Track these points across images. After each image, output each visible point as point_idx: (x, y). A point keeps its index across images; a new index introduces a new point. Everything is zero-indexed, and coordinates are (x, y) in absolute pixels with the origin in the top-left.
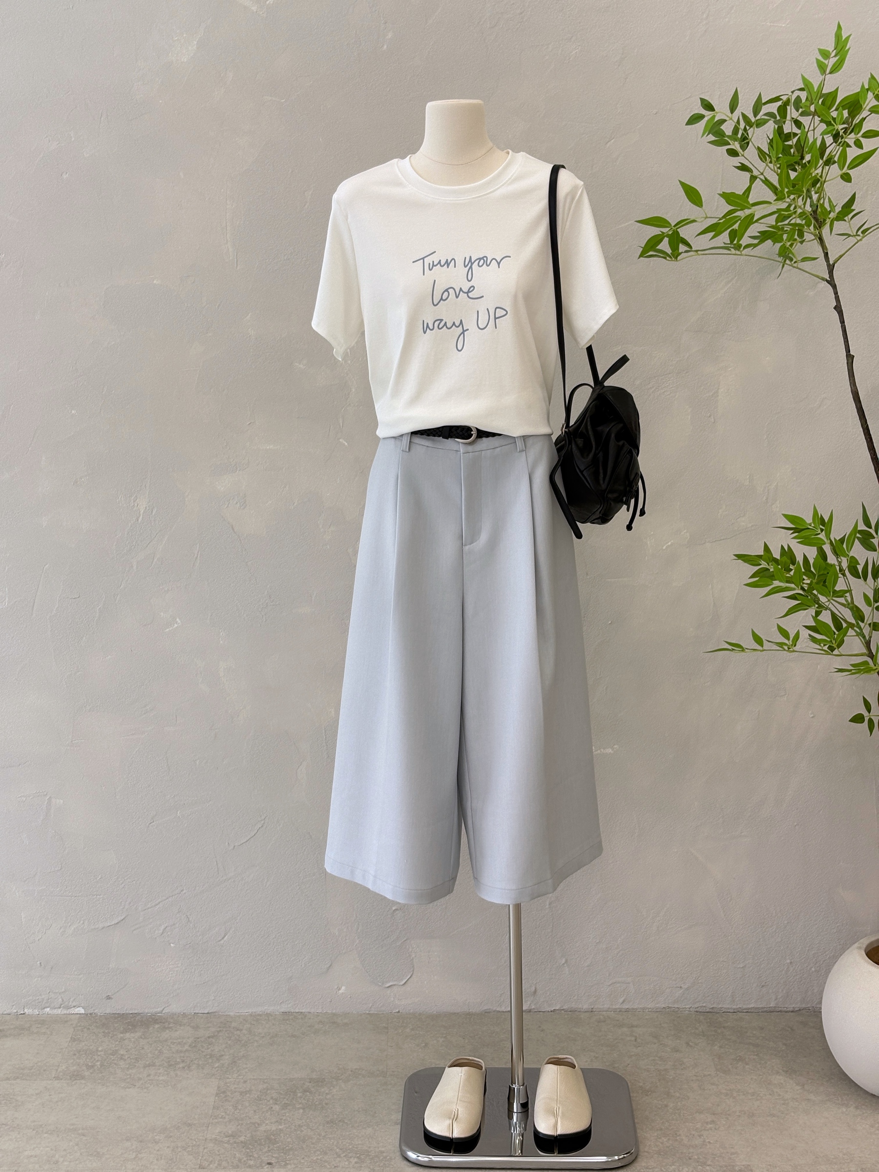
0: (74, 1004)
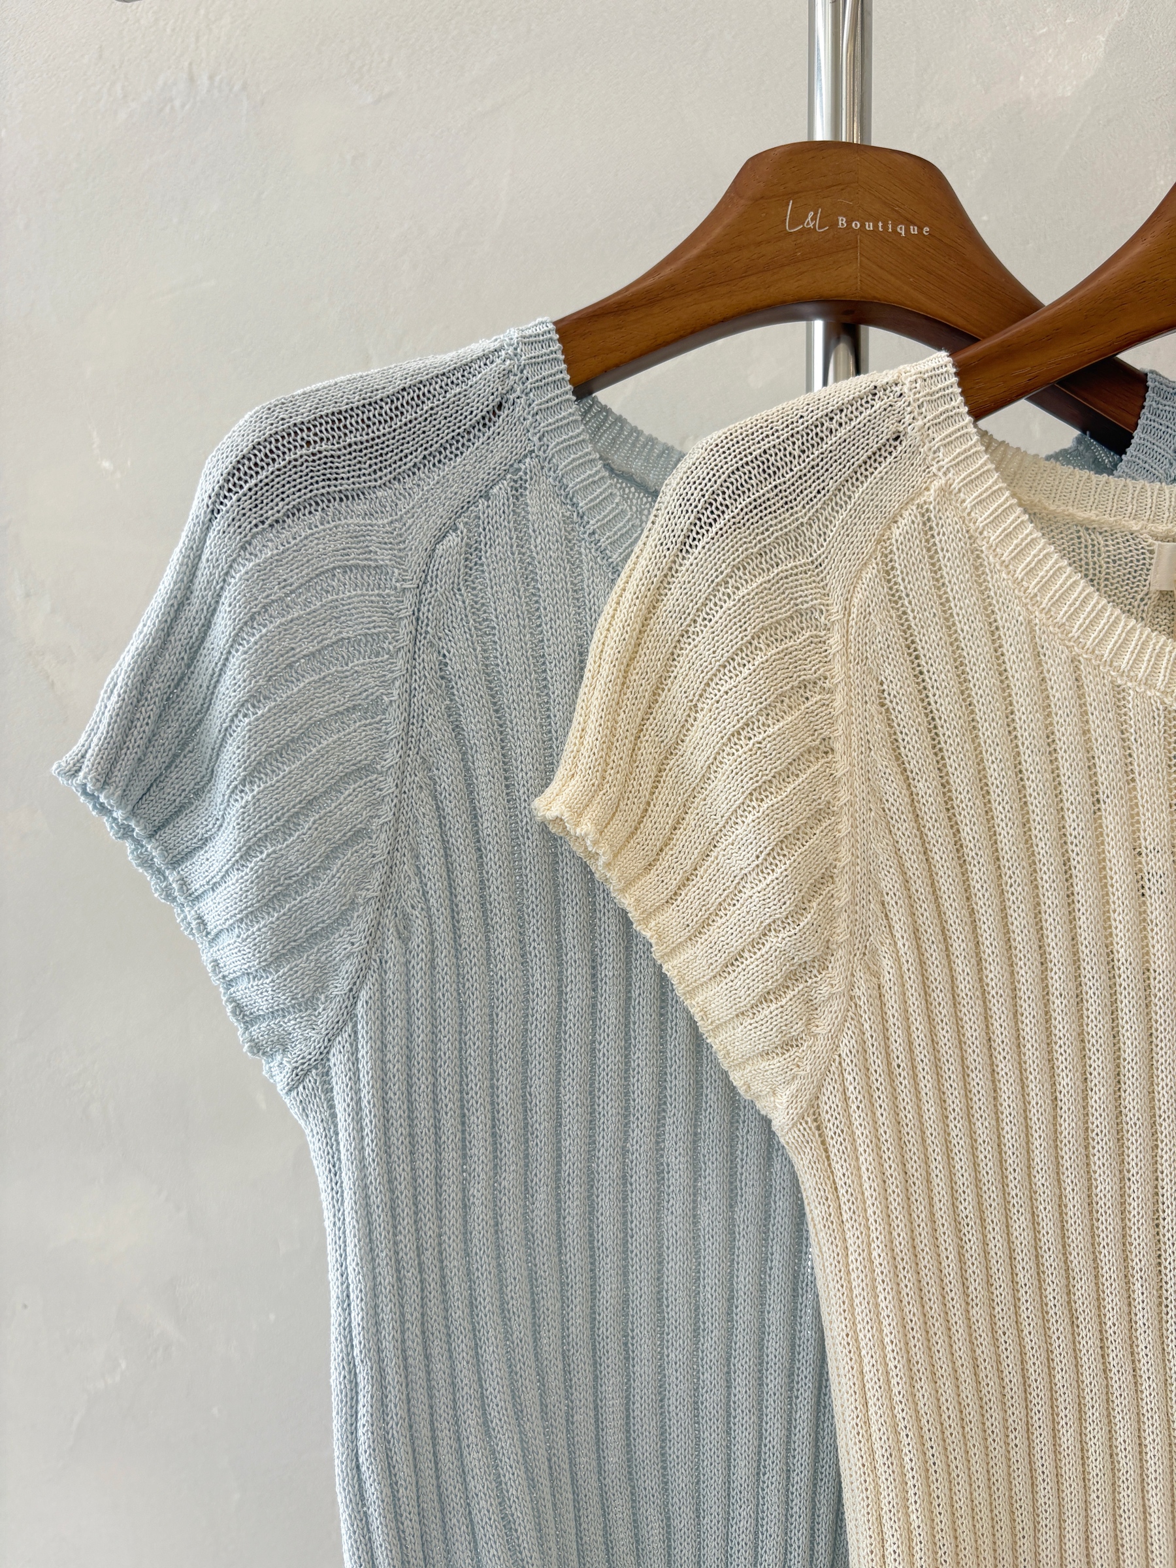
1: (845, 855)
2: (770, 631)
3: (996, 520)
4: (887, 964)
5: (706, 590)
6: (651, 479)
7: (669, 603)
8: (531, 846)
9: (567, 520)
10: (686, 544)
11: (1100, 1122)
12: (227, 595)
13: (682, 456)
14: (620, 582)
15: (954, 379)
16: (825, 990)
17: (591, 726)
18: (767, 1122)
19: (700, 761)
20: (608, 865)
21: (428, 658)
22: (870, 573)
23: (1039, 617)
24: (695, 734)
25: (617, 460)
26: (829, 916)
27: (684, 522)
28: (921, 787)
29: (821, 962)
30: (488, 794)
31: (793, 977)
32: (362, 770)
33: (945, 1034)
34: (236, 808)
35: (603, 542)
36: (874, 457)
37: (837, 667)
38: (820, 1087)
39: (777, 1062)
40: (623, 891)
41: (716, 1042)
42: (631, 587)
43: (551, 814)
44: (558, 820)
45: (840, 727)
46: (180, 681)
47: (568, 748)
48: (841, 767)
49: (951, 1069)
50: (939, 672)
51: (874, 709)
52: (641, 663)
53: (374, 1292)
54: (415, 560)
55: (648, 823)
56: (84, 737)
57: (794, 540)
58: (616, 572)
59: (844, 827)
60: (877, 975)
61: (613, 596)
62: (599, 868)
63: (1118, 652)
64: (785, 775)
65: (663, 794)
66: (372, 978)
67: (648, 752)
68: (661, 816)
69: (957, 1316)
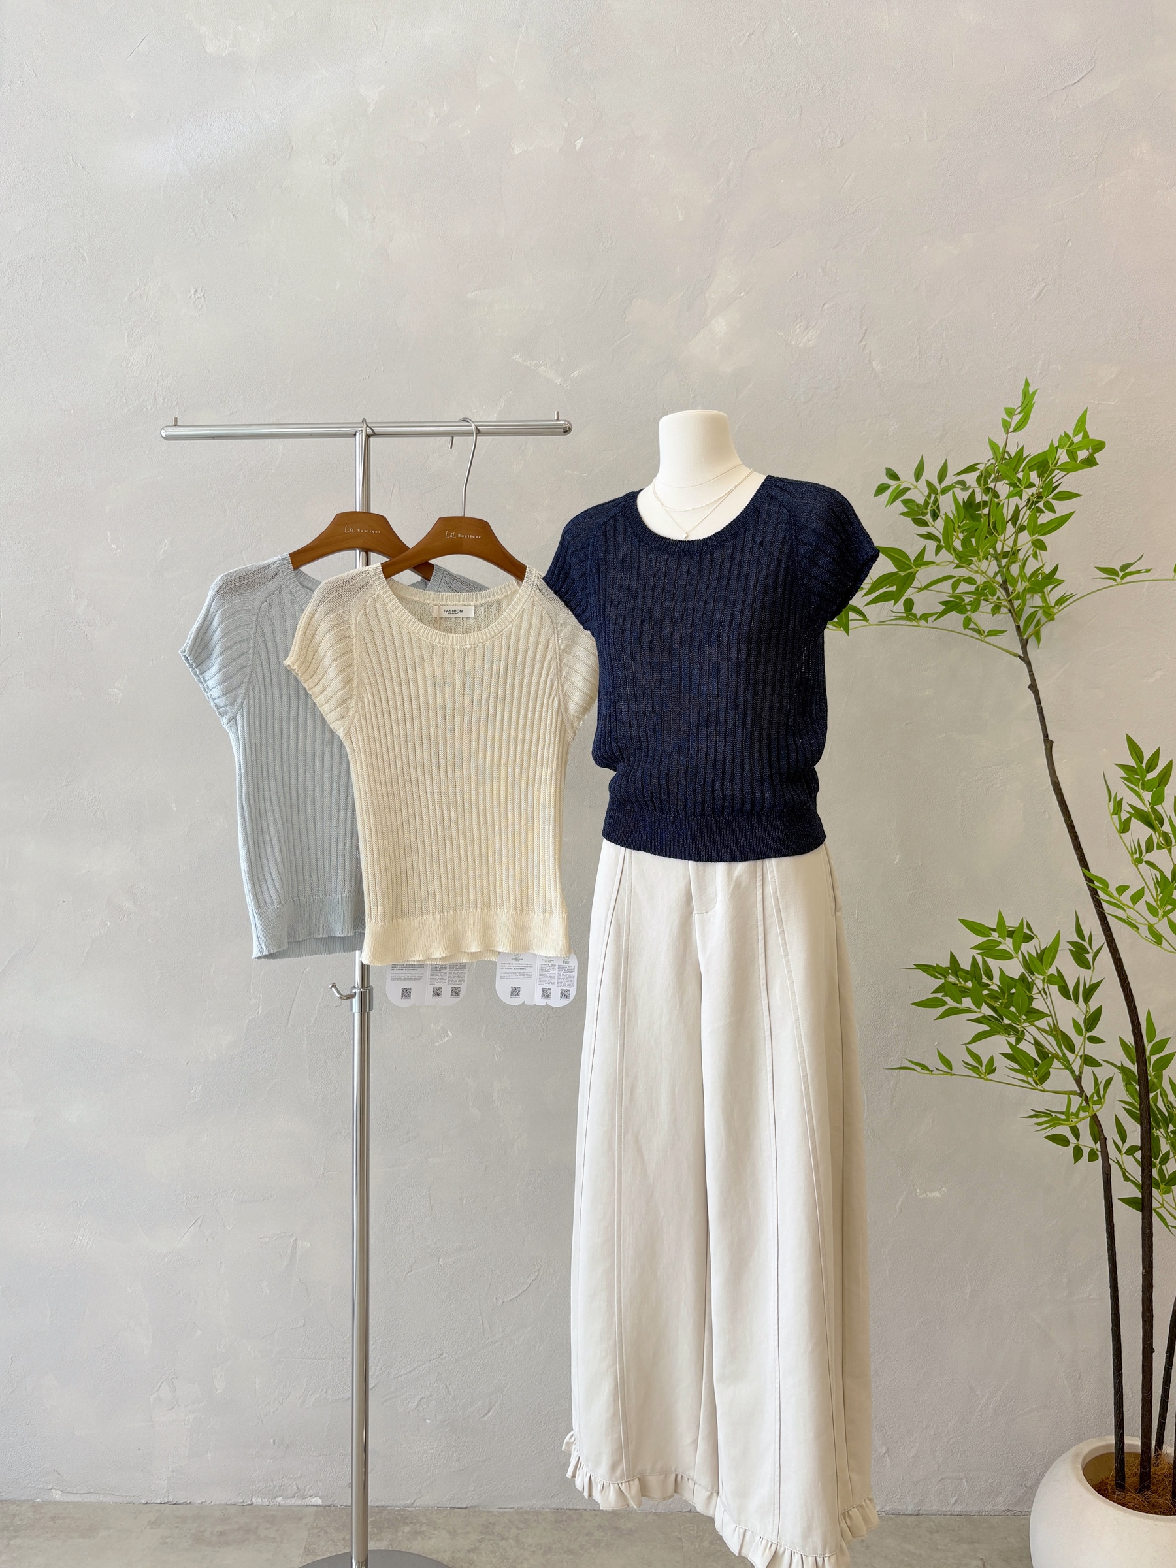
0: (311, 1492)
1: (356, 675)
2: (338, 625)
3: (390, 602)
4: (366, 700)
5: (323, 616)
6: (313, 588)
7: (315, 618)
8: (283, 672)
9: (292, 599)
10: (319, 605)
11: (417, 737)
12: (217, 616)
13: (321, 582)
14: (304, 613)
16: (351, 705)
17: (297, 645)
18: (339, 737)
19: (322, 654)
20: (301, 676)
21: (259, 629)
22: (362, 611)
23: (400, 623)
24: (321, 647)
25: (305, 583)
26: (352, 689)
27: (318, 601)
28: (374, 661)
29: (350, 698)
30: (273, 660)
31: (344, 702)
32: (245, 653)
34: (218, 661)
35: (301, 604)
36: (362, 587)
37: (354, 633)
38: (350, 727)
39: (340, 722)
40: (304, 683)
41: (326, 718)
42: (307, 614)
43: (287, 664)
44: (289, 665)
45: (355, 647)
46: (205, 634)
47: (292, 649)
48: (355, 655)
49: (381, 725)
50: (377, 634)
51: (362, 642)
52: (308, 631)
53: (246, 766)
54: (257, 608)
55: (310, 668)
56: (185, 645)
57: (344, 605)
58: (304, 610)
59: (356, 669)
60: (364, 703)
61: (302, 616)
62: (299, 677)
63: (419, 631)
64: (342, 656)
65: (314, 660)
66: (247, 698)
67: (310, 651)
68: (313, 666)
69: (383, 782)
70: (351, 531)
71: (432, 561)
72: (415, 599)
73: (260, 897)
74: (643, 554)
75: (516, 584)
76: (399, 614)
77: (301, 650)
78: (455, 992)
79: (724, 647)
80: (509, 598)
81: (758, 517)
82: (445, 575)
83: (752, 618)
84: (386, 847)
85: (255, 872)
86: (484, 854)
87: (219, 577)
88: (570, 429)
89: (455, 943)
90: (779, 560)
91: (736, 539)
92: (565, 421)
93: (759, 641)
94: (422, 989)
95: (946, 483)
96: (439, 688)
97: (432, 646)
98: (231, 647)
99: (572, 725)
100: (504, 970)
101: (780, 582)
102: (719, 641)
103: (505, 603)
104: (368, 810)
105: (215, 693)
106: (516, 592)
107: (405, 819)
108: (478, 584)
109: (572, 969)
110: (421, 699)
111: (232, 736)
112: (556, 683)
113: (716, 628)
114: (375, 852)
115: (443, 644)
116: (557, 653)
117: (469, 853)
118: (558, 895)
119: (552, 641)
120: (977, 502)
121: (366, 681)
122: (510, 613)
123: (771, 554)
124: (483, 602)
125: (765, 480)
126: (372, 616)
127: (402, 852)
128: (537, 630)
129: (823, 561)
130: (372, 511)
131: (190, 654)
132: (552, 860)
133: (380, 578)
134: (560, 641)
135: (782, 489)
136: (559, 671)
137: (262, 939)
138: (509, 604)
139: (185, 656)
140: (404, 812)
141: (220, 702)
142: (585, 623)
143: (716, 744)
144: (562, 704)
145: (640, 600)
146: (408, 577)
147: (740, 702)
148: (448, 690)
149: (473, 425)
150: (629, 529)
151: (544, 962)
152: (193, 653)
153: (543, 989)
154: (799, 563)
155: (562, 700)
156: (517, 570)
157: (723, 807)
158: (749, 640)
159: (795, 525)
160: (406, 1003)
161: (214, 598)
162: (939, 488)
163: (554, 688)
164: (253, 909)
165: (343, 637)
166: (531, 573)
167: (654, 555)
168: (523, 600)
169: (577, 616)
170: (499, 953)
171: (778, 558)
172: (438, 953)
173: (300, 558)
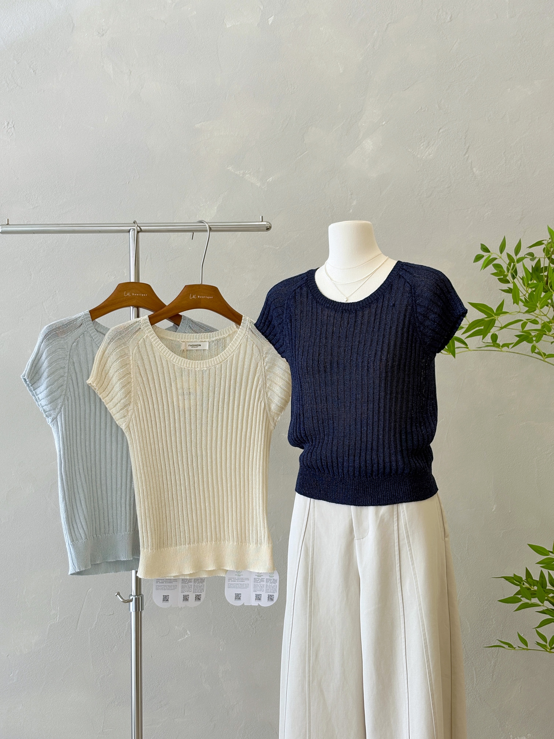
1: (133, 389)
2: (121, 356)
3: (154, 340)
4: (139, 405)
5: (112, 351)
6: (104, 332)
7: (106, 353)
8: (86, 387)
9: (91, 340)
10: (109, 344)
12: (45, 352)
13: (109, 329)
14: (99, 349)
15: (148, 320)
16: (130, 408)
17: (95, 370)
18: (122, 429)
19: (111, 375)
20: (98, 390)
21: (71, 360)
22: (136, 348)
23: (161, 354)
24: (110, 371)
25: (99, 330)
26: (130, 398)
27: (109, 341)
28: (144, 379)
29: (129, 404)
30: (80, 380)
31: (125, 407)
32: (63, 376)
33: (148, 415)
34: (45, 382)
35: (97, 343)
36: (137, 331)
37: (131, 361)
38: (129, 423)
39: (123, 419)
40: (100, 394)
41: (114, 417)
42: (101, 350)
43: (89, 383)
44: (90, 384)
45: (132, 370)
47: (92, 373)
48: (132, 376)
49: (149, 421)
50: (146, 362)
51: (137, 368)
52: (102, 361)
53: (64, 449)
54: (69, 347)
55: (104, 384)
56: (24, 372)
57: (124, 344)
58: (99, 347)
59: (133, 385)
60: (138, 407)
61: (98, 351)
62: (96, 391)
63: (173, 359)
64: (124, 377)
65: (106, 380)
66: (64, 405)
67: (104, 374)
69: (150, 457)
70: (128, 295)
71: (180, 314)
72: (170, 338)
73: (73, 534)
74: (319, 311)
75: (235, 327)
76: (160, 348)
77: (98, 373)
78: (198, 598)
79: (371, 371)
80: (231, 336)
81: (391, 289)
82: (189, 322)
83: (388, 352)
84: (153, 501)
85: (70, 518)
86: (216, 505)
87: (45, 327)
88: (270, 227)
89: (198, 565)
90: (405, 315)
91: (378, 302)
92: (267, 222)
93: (393, 367)
94: (176, 596)
95: (520, 255)
96: (186, 397)
97: (181, 368)
98: (53, 373)
99: (274, 419)
100: (230, 582)
101: (405, 330)
102: (368, 366)
103: (228, 339)
104: (141, 477)
105: (43, 402)
106: (235, 332)
107: (165, 482)
108: (210, 327)
109: (275, 581)
110: (175, 404)
111: (54, 430)
112: (262, 392)
113: (366, 359)
114: (146, 503)
115: (189, 367)
116: (263, 371)
117: (206, 505)
118: (266, 532)
119: (259, 365)
120: (541, 267)
121: (139, 393)
122: (232, 347)
123: (400, 312)
124: (214, 339)
125: (396, 264)
126: (143, 350)
127: (163, 504)
128: (250, 357)
129: (432, 316)
130: (141, 281)
131: (28, 378)
132: (261, 508)
133: (148, 326)
134: (265, 364)
135: (406, 271)
136: (265, 384)
137: (75, 562)
138: (231, 340)
139: (25, 379)
140: (164, 477)
141: (47, 408)
142: (282, 353)
143: (367, 431)
144: (267, 405)
145: (318, 340)
146: (165, 324)
147: (382, 405)
148: (192, 397)
149: (207, 225)
150: (310, 295)
151: (256, 577)
152: (29, 377)
153: (256, 594)
154: (417, 317)
155: (266, 402)
156: (236, 318)
157: (372, 471)
158: (386, 366)
159: (415, 294)
160: (166, 605)
161: (42, 341)
162: (515, 258)
163: (261, 395)
164: (69, 542)
165: (125, 365)
166: (245, 319)
167: (326, 312)
168: (241, 338)
169: (277, 349)
170: (227, 570)
171: (404, 315)
172: (188, 571)
173: (96, 313)
